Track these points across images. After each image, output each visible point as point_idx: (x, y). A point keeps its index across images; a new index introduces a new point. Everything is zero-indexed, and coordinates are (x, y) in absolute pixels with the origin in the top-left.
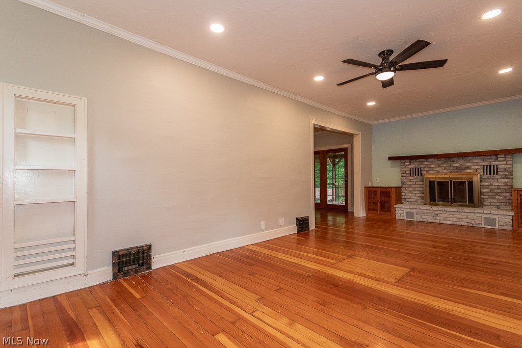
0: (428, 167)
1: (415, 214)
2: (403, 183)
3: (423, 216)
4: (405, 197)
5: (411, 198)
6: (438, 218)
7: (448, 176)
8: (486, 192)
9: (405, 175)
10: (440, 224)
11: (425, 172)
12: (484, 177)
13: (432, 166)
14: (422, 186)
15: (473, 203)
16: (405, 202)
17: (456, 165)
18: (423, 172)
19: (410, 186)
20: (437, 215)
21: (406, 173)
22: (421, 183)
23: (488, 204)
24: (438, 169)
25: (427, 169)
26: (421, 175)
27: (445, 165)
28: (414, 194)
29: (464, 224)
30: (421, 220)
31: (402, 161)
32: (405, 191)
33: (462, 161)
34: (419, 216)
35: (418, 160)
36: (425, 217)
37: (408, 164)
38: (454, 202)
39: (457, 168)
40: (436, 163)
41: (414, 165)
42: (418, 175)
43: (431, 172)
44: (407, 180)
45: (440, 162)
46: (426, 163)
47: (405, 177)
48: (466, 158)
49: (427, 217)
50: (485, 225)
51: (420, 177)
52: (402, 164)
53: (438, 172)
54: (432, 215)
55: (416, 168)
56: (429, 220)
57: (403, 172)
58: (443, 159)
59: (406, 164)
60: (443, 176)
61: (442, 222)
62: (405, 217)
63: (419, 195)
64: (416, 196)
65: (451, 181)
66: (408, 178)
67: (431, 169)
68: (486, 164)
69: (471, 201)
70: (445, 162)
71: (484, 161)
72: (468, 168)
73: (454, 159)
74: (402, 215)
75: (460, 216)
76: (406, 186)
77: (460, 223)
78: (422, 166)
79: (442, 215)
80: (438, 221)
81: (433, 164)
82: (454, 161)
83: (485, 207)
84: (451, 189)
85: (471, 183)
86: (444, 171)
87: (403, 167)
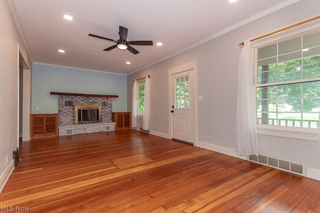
0: (76, 101)
1: (73, 130)
2: (60, 111)
3: (77, 131)
4: (62, 120)
5: (65, 121)
6: (86, 131)
7: (88, 107)
8: (103, 115)
9: (62, 105)
10: (87, 134)
11: (75, 104)
12: (103, 107)
13: (79, 100)
14: (73, 113)
15: (98, 120)
16: (61, 124)
17: (91, 101)
18: (74, 104)
19: (65, 113)
20: (85, 129)
21: (62, 104)
22: (72, 111)
23: (104, 120)
24: (82, 102)
25: (76, 102)
26: (72, 106)
27: (86, 101)
28: (68, 118)
29: (98, 131)
30: (76, 133)
31: (60, 96)
32: (62, 117)
33: (94, 99)
34: (75, 131)
35: (71, 96)
36: (79, 131)
37: (65, 98)
38: (90, 121)
39: (92, 102)
40: (81, 99)
41: (68, 99)
42: (71, 106)
43: (79, 104)
44: (63, 109)
45: (84, 99)
46: (76, 99)
47: (62, 107)
48: (96, 97)
49: (80, 131)
50: (106, 130)
51: (72, 107)
52: (60, 98)
53: (82, 104)
54: (83, 129)
55: (69, 102)
56: (81, 133)
57: (60, 104)
58: (85, 97)
59: (63, 98)
60: (85, 107)
61: (88, 132)
62: (66, 133)
63: (71, 118)
64: (69, 119)
65: (89, 109)
66: (64, 107)
67: (79, 102)
68: (103, 101)
69: (98, 119)
70: (86, 99)
71: (103, 100)
72: (96, 103)
73: (90, 97)
74: (64, 133)
75: (96, 128)
76: (62, 113)
77: (96, 131)
78: (73, 100)
79: (88, 129)
80: (85, 133)
81: (80, 99)
82: (90, 99)
83: (103, 122)
84: (89, 114)
85: (98, 110)
86: (85, 104)
87: (61, 100)
